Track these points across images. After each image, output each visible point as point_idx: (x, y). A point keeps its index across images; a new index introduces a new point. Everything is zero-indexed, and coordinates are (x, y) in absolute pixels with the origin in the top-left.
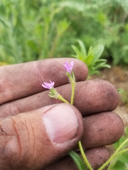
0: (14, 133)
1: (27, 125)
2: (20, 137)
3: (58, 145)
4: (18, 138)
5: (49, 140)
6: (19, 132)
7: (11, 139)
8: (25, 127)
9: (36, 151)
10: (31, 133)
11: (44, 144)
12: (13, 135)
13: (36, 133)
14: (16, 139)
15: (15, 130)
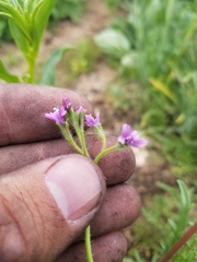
0: (10, 218)
1: (26, 200)
2: (21, 224)
3: (75, 222)
4: (19, 227)
5: (63, 220)
6: (17, 216)
7: (8, 231)
8: (23, 205)
9: (47, 241)
10: (36, 214)
11: (57, 227)
12: (9, 223)
13: (43, 213)
14: (17, 231)
15: (10, 213)
